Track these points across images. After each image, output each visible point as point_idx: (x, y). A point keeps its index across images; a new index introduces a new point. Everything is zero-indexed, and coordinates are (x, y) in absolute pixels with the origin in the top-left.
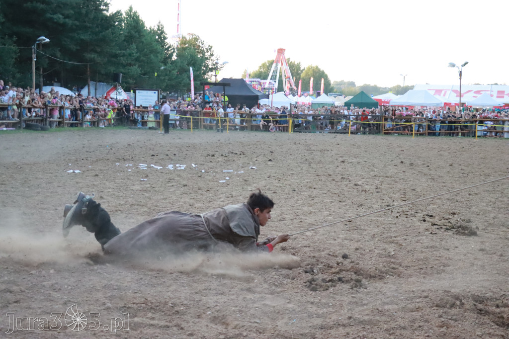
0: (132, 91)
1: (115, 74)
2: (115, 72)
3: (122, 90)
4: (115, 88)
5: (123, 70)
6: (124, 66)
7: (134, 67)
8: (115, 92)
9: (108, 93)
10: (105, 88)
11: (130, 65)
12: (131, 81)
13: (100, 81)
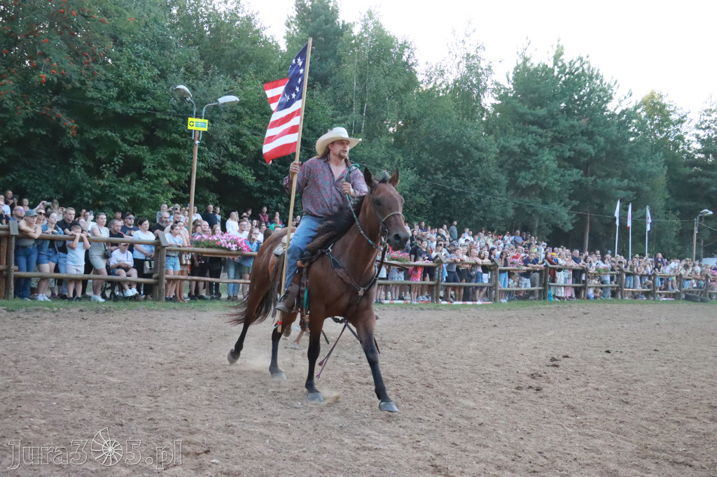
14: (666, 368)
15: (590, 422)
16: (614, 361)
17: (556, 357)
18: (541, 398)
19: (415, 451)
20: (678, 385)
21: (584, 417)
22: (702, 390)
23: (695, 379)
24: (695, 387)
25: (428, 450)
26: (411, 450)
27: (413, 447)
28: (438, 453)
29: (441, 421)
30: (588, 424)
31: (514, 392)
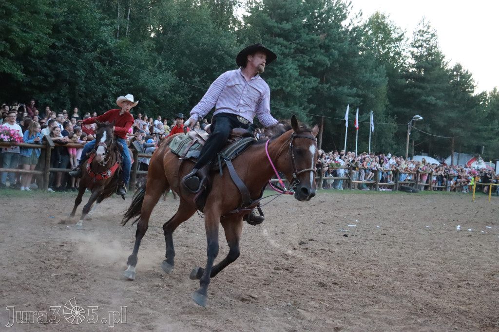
0: (491, 161)
1: (477, 146)
2: (476, 145)
3: (482, 161)
4: (476, 158)
5: (484, 143)
6: (485, 139)
7: (495, 140)
8: (476, 162)
9: (469, 163)
10: (467, 158)
11: (491, 138)
12: (490, 153)
13: (462, 152)
14: (393, 250)
15: (340, 298)
16: (352, 244)
17: (303, 240)
18: (296, 277)
19: (194, 328)
20: (406, 264)
21: (335, 293)
22: (424, 268)
23: (418, 259)
24: (418, 265)
25: (206, 327)
26: (191, 327)
27: (193, 325)
28: (215, 329)
29: (213, 300)
30: (339, 299)
31: (273, 273)
